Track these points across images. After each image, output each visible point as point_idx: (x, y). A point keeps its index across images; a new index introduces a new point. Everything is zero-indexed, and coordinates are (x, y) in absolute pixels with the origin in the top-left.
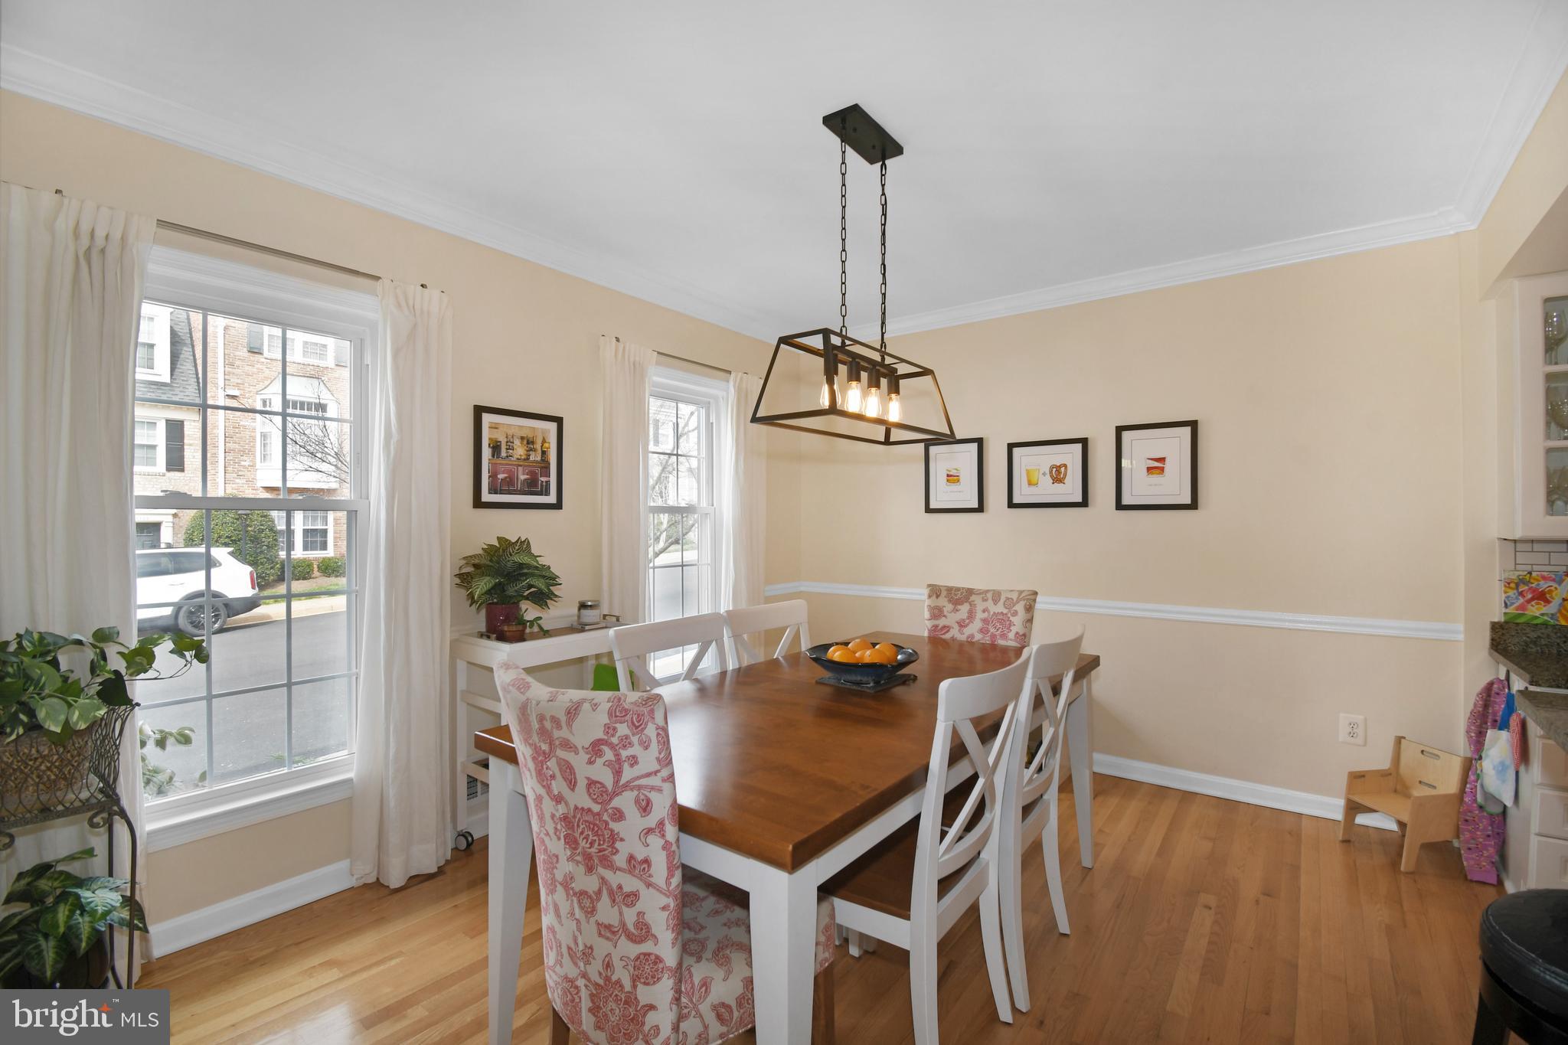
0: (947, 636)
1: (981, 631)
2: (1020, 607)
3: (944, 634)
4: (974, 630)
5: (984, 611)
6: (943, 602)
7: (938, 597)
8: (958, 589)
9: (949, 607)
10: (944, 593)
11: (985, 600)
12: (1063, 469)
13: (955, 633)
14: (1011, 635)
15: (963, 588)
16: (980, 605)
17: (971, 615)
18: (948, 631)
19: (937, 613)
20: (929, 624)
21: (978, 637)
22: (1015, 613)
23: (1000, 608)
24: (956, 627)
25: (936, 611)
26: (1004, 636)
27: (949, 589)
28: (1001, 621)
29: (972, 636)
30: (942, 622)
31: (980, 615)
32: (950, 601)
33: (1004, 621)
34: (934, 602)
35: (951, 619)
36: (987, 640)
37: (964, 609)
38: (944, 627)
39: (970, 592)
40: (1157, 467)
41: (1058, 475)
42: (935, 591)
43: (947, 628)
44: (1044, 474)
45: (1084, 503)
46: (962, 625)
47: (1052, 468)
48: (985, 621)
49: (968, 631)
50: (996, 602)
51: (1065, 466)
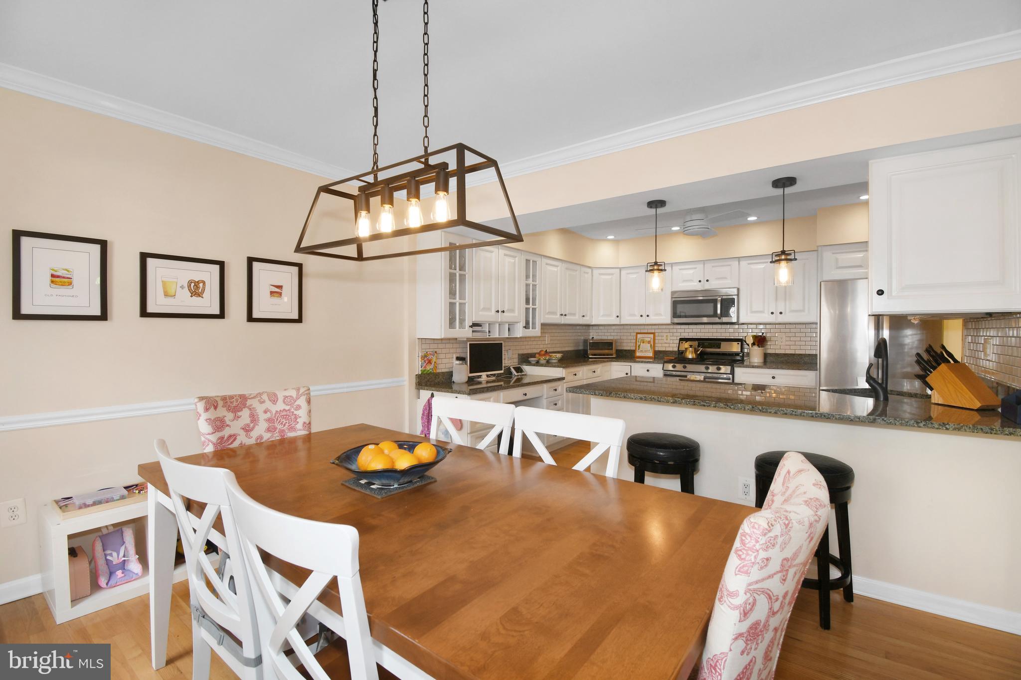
0: (236, 444)
1: (268, 430)
2: (302, 401)
3: (232, 443)
4: (261, 432)
5: (265, 412)
6: (222, 412)
7: (216, 408)
8: (231, 397)
9: (229, 416)
10: (221, 403)
11: (262, 402)
12: (201, 285)
13: (242, 439)
14: (299, 426)
15: (236, 396)
16: (260, 409)
17: (254, 418)
18: (235, 440)
19: (218, 425)
20: (214, 438)
21: (267, 436)
22: (299, 407)
23: (280, 406)
24: (242, 433)
25: (218, 423)
26: (292, 429)
27: (224, 399)
28: (286, 417)
29: (261, 437)
30: (226, 432)
31: (262, 417)
32: (229, 410)
33: (288, 416)
34: (212, 414)
35: (235, 427)
36: (277, 437)
37: (245, 414)
38: (230, 436)
39: (244, 398)
40: (277, 291)
41: (196, 289)
42: (211, 403)
43: (233, 437)
44: (182, 287)
45: (221, 315)
46: (247, 430)
47: (190, 282)
48: (269, 420)
49: (255, 434)
50: (274, 401)
51: (204, 282)
